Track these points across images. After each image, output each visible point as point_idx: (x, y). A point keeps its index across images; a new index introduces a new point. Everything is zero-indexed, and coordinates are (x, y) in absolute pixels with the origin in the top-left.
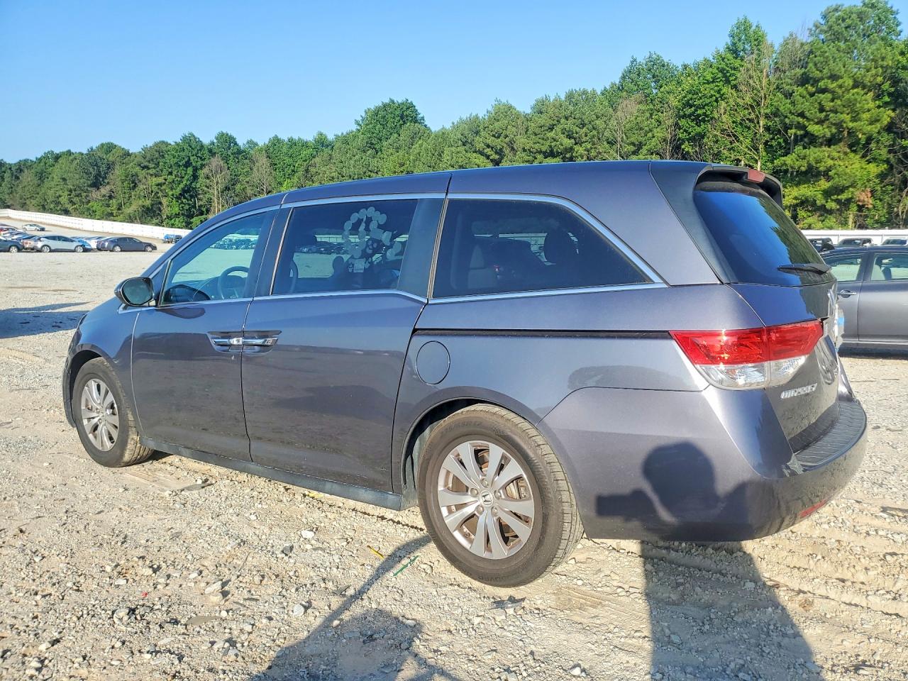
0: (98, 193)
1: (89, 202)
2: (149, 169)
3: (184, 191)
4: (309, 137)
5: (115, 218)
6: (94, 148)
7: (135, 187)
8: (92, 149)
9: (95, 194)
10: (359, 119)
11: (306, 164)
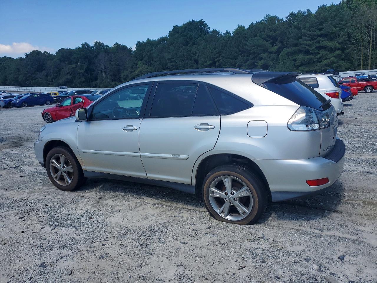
0: (41, 74)
11: (149, 53)
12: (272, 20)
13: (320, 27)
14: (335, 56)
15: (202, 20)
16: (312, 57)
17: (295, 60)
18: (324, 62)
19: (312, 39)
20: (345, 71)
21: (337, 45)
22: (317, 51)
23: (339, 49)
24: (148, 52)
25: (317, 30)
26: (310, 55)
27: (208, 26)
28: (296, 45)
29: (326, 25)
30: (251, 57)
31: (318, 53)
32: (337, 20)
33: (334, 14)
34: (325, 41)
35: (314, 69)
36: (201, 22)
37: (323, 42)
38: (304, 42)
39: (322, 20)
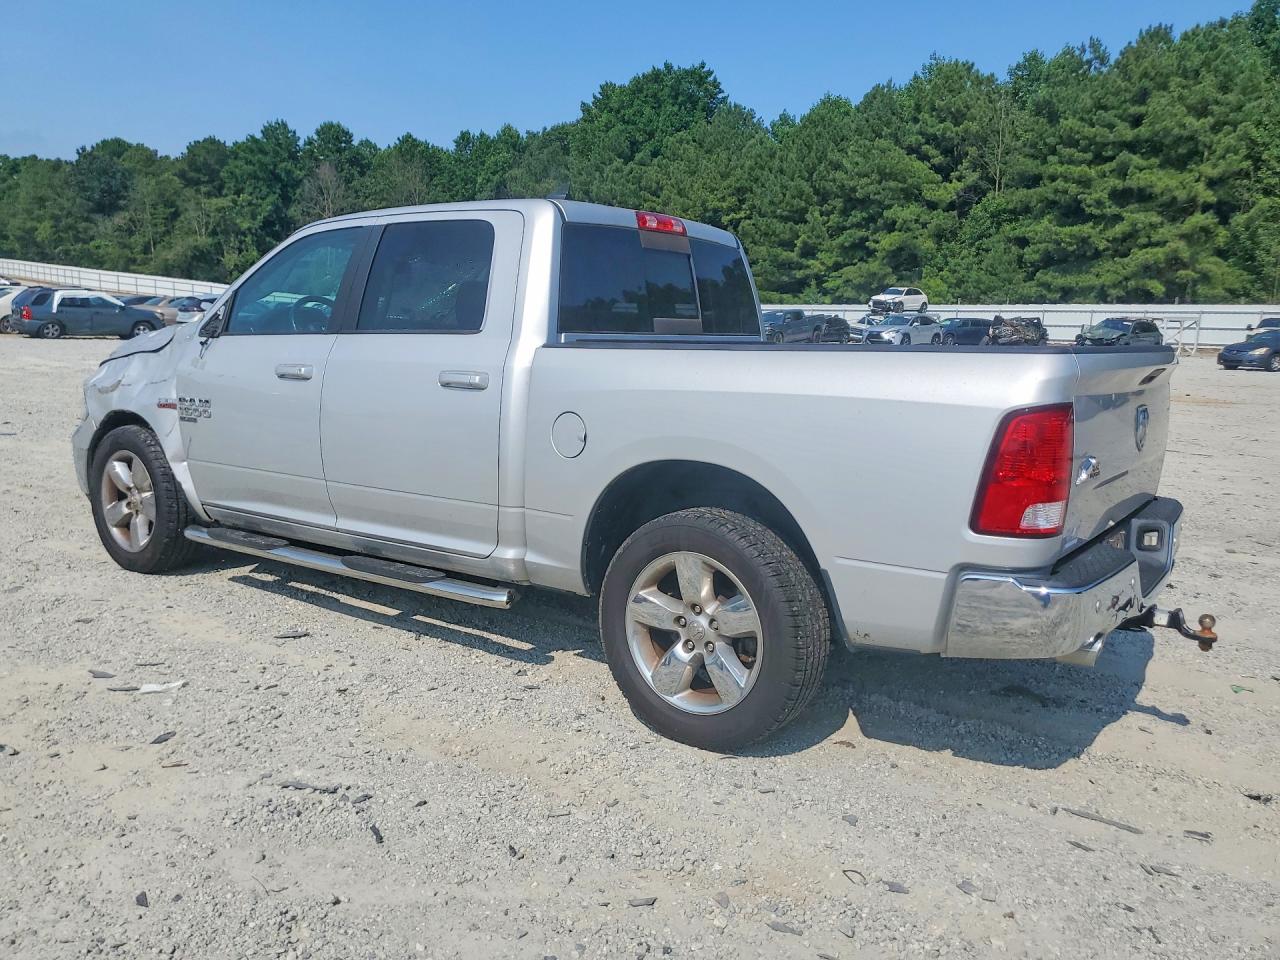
0: (109, 224)
1: (92, 238)
2: (198, 183)
3: (267, 224)
4: (492, 132)
5: (140, 268)
6: (89, 149)
7: (176, 215)
8: (84, 149)
9: (106, 225)
10: (589, 101)
11: (496, 178)
12: (951, 77)
13: (1134, 110)
14: (1183, 237)
15: (703, 66)
16: (1090, 230)
17: (1023, 242)
18: (1140, 256)
19: (1099, 159)
20: (1224, 301)
21: (1201, 186)
22: (1115, 210)
23: (1206, 208)
24: (494, 174)
25: (1123, 120)
26: (1084, 222)
27: (721, 91)
28: (1034, 181)
29: (1158, 102)
30: (857, 216)
31: (1118, 218)
32: (1208, 85)
33: (1197, 59)
34: (1150, 167)
35: (1097, 282)
36: (700, 76)
37: (1141, 175)
38: (1066, 165)
39: (1146, 83)
